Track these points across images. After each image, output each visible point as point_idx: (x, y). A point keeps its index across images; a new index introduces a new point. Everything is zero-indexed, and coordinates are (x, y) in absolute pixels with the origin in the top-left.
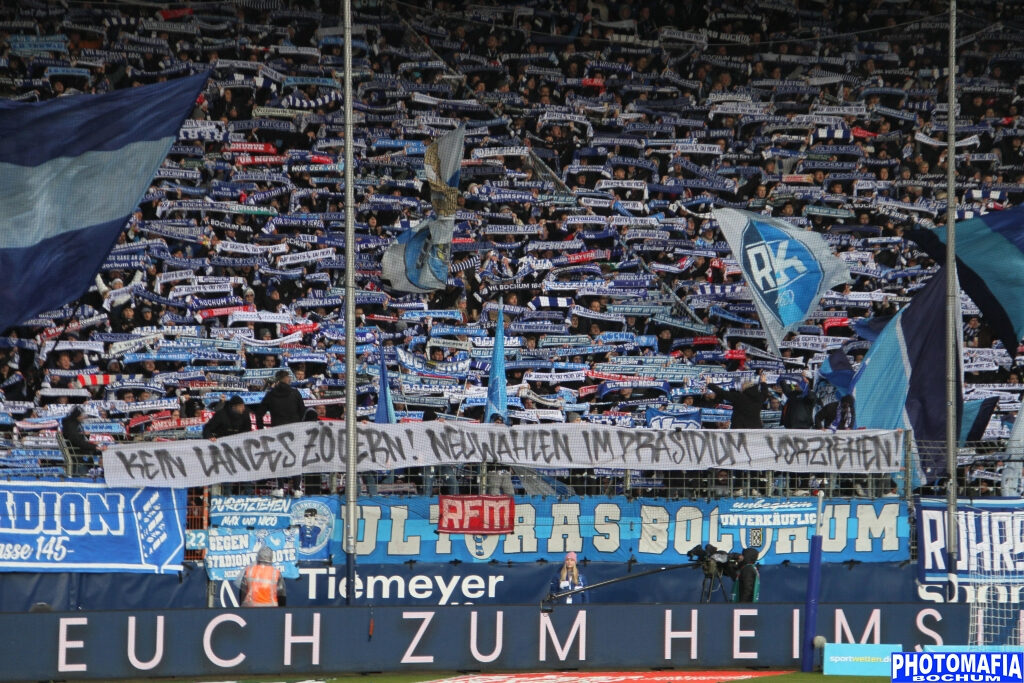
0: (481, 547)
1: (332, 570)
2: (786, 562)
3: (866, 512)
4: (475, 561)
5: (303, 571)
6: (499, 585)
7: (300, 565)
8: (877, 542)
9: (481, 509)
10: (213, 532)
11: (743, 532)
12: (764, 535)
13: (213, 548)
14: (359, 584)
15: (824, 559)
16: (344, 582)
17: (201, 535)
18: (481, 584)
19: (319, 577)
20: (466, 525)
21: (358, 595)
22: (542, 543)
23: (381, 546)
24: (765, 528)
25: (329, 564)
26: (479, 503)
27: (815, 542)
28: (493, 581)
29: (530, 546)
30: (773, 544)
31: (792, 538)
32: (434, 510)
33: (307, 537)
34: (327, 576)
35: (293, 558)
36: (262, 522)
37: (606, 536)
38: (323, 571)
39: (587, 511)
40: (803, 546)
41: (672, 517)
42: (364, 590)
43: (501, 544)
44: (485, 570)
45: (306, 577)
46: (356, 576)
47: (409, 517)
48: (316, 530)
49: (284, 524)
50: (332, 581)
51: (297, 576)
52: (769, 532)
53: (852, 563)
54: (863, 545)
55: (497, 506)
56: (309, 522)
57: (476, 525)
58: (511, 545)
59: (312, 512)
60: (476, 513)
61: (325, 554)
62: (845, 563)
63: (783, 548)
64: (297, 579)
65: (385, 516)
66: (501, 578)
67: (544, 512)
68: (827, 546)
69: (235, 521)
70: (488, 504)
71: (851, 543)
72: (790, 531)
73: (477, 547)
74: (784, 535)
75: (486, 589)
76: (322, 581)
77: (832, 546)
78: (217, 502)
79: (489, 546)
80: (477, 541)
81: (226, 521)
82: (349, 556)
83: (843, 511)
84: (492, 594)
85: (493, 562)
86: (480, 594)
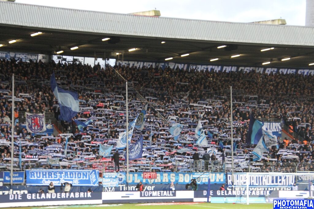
2: (204, 184)
3: (218, 175)
4: (150, 184)
5: (119, 186)
6: (154, 188)
7: (119, 184)
8: (220, 180)
9: (151, 174)
10: (104, 179)
13: (104, 181)
14: (129, 188)
15: (211, 183)
16: (126, 187)
17: (102, 179)
18: (151, 188)
20: (148, 177)
21: (129, 190)
22: (162, 180)
23: (133, 181)
25: (124, 184)
26: (150, 173)
27: (209, 180)
28: (153, 187)
29: (160, 181)
30: (202, 180)
31: (205, 179)
32: (142, 175)
33: (120, 180)
36: (112, 177)
37: (173, 179)
38: (123, 185)
39: (169, 175)
40: (207, 181)
41: (184, 176)
43: (154, 181)
44: (151, 186)
46: (129, 186)
47: (138, 176)
48: (122, 179)
49: (116, 177)
50: (124, 187)
52: (201, 178)
53: (216, 184)
54: (217, 181)
55: (154, 174)
56: (120, 177)
57: (150, 177)
58: (156, 181)
59: (121, 175)
60: (150, 175)
62: (214, 184)
63: (204, 181)
65: (134, 176)
66: (154, 187)
67: (162, 175)
68: (211, 181)
69: (107, 177)
70: (152, 174)
71: (215, 180)
73: (150, 181)
74: (204, 179)
76: (123, 187)
77: (212, 181)
78: (104, 174)
79: (152, 181)
81: (106, 177)
82: (127, 183)
83: (214, 175)
84: (153, 189)
85: (153, 184)
86: (150, 190)
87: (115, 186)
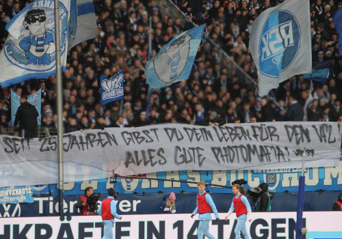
0: (130, 186)
1: (51, 198)
2: (286, 191)
4: (126, 193)
5: (36, 199)
6: (138, 205)
7: (34, 196)
8: (334, 180)
11: (265, 175)
12: (275, 177)
14: (65, 205)
15: (306, 190)
16: (57, 204)
18: (129, 205)
19: (44, 202)
21: (65, 211)
23: (77, 185)
24: (276, 174)
25: (50, 195)
27: (302, 179)
28: (135, 203)
29: (155, 185)
30: (280, 182)
31: (290, 179)
34: (49, 201)
35: (30, 192)
37: (193, 179)
38: (46, 199)
40: (296, 183)
42: (68, 208)
43: (140, 183)
44: (131, 197)
45: (38, 202)
46: (64, 201)
50: (51, 204)
51: (32, 202)
52: (278, 176)
53: (321, 191)
58: (145, 185)
61: (47, 190)
62: (317, 191)
63: (286, 184)
64: (33, 203)
66: (139, 201)
68: (308, 182)
71: (321, 181)
72: (289, 175)
73: (128, 186)
74: (286, 176)
75: (132, 207)
76: (46, 204)
77: (311, 182)
80: (128, 182)
82: (59, 190)
84: (135, 210)
85: (135, 193)
86: (129, 210)
87: (22, 199)
